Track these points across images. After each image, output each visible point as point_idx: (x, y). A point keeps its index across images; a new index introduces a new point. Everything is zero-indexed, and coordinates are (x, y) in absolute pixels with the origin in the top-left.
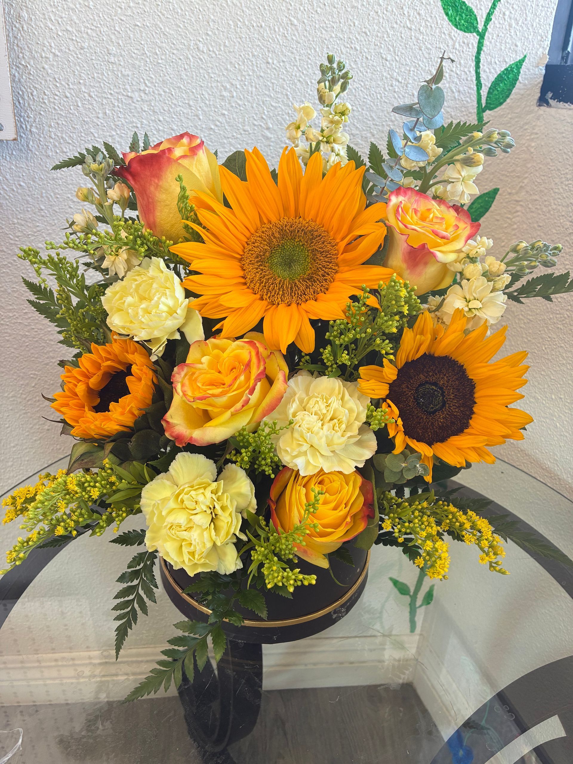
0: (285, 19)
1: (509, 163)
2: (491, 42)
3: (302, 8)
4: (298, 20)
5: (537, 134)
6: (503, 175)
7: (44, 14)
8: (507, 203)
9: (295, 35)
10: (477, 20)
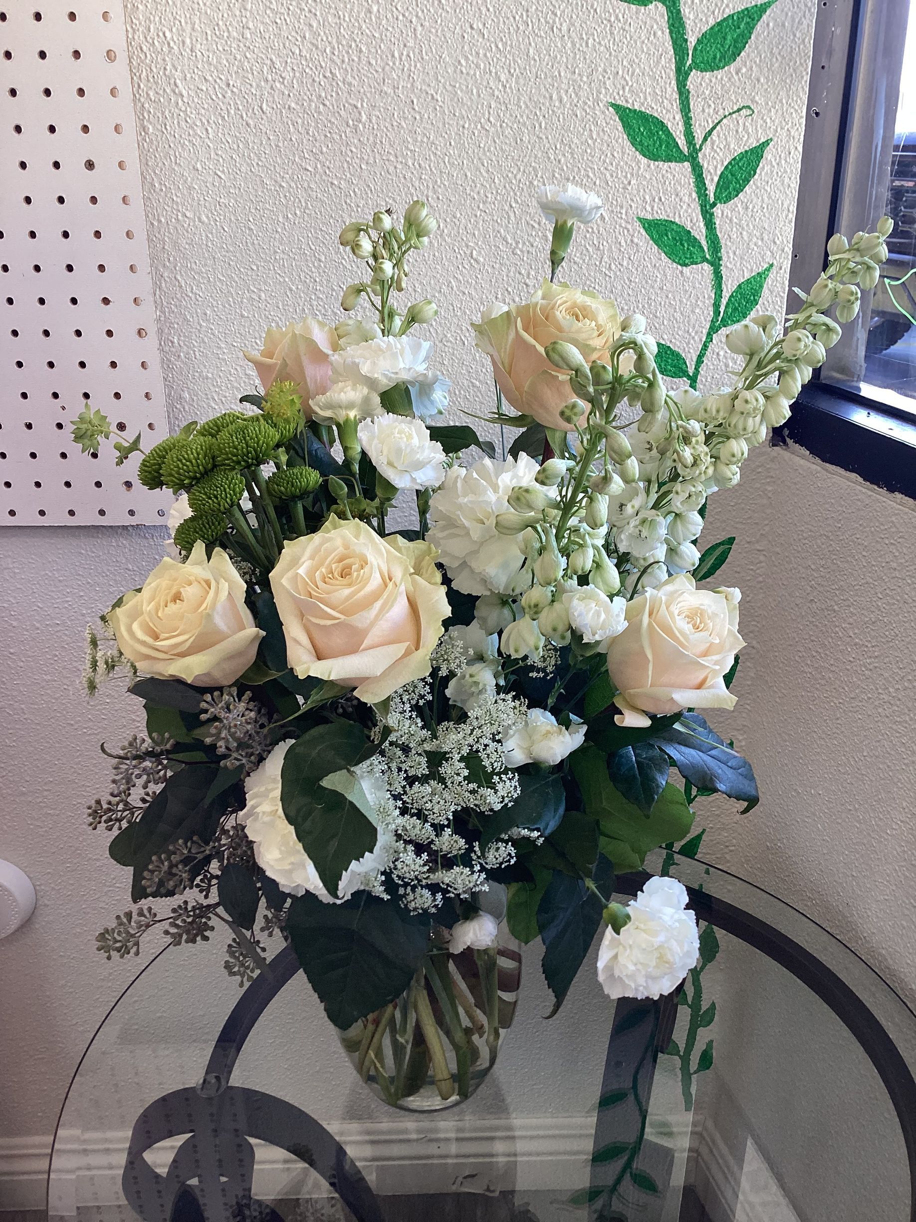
0: (465, 381)
1: (743, 509)
2: (705, 385)
3: (484, 370)
4: (480, 381)
5: (772, 477)
6: (737, 523)
7: (206, 394)
8: (746, 552)
9: (478, 397)
10: (685, 363)
